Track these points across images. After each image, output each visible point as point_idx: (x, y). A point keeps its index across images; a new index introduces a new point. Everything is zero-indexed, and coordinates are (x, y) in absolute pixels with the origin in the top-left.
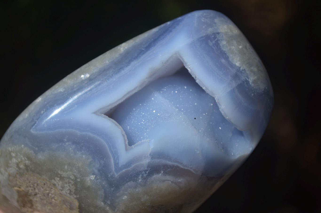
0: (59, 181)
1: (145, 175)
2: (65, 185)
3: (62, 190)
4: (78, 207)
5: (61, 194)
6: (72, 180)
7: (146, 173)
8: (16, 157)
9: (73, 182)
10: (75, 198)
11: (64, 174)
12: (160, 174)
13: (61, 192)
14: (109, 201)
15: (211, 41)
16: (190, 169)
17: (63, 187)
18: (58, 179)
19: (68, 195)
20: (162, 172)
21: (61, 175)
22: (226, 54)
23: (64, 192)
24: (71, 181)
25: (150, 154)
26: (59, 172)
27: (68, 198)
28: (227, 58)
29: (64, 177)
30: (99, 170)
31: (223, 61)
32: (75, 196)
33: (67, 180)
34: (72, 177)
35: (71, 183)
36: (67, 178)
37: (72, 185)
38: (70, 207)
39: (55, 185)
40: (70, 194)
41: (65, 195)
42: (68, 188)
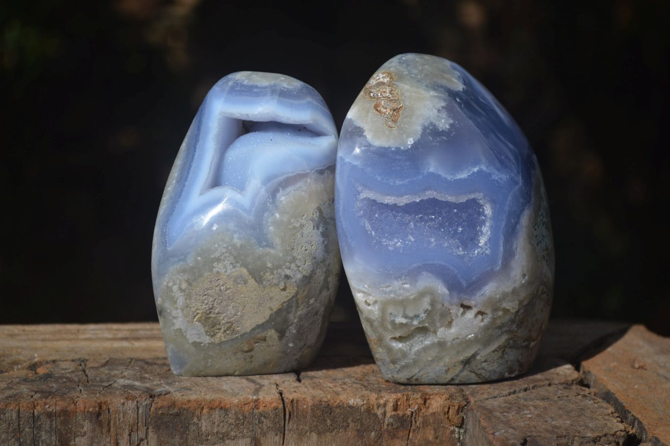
0: (218, 265)
1: (271, 200)
2: (225, 263)
3: (226, 271)
4: (248, 274)
5: (228, 276)
6: (226, 253)
7: (270, 198)
8: (174, 284)
9: (228, 254)
10: (241, 266)
11: (217, 254)
12: (281, 191)
13: (227, 274)
14: (263, 242)
15: (237, 87)
16: (298, 172)
17: (225, 267)
18: (216, 263)
19: (234, 270)
20: (280, 189)
21: (215, 258)
22: (253, 85)
23: (229, 271)
24: (226, 255)
25: (261, 184)
26: (212, 256)
27: (236, 274)
28: (256, 87)
29: (219, 257)
30: (237, 226)
31: (255, 90)
32: (239, 265)
33: (223, 257)
34: (224, 250)
35: (226, 256)
36: (221, 255)
37: (229, 257)
38: (244, 281)
39: (218, 272)
40: (234, 267)
41: (232, 273)
42: (229, 263)
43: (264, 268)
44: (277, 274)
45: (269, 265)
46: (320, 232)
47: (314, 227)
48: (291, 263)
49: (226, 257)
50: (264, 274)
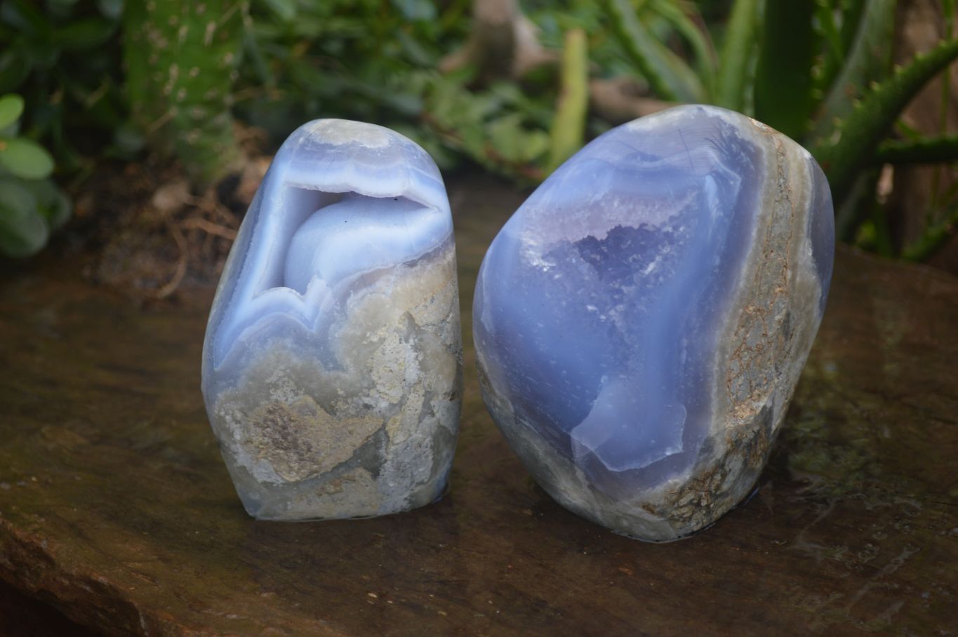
0: (275, 392)
1: (338, 308)
2: (284, 389)
3: (287, 400)
4: (315, 403)
5: (290, 405)
6: (284, 377)
7: (337, 306)
8: (227, 413)
9: (286, 379)
10: (304, 394)
11: (273, 379)
12: (352, 295)
13: (288, 403)
14: (330, 363)
15: (308, 146)
16: (377, 268)
17: (285, 395)
18: (273, 389)
19: (296, 398)
20: (352, 292)
21: (271, 383)
23: (290, 400)
24: (284, 379)
26: (268, 381)
27: (299, 403)
29: (275, 382)
30: (296, 343)
31: (329, 151)
32: (302, 392)
33: (280, 383)
34: (281, 374)
35: (285, 381)
36: (279, 380)
37: (288, 382)
38: (310, 412)
39: (277, 401)
40: (297, 395)
41: (295, 402)
42: (289, 389)
43: (335, 396)
44: (352, 402)
45: (341, 392)
46: (411, 346)
47: (400, 340)
48: (369, 389)
49: (284, 383)
50: (336, 402)
